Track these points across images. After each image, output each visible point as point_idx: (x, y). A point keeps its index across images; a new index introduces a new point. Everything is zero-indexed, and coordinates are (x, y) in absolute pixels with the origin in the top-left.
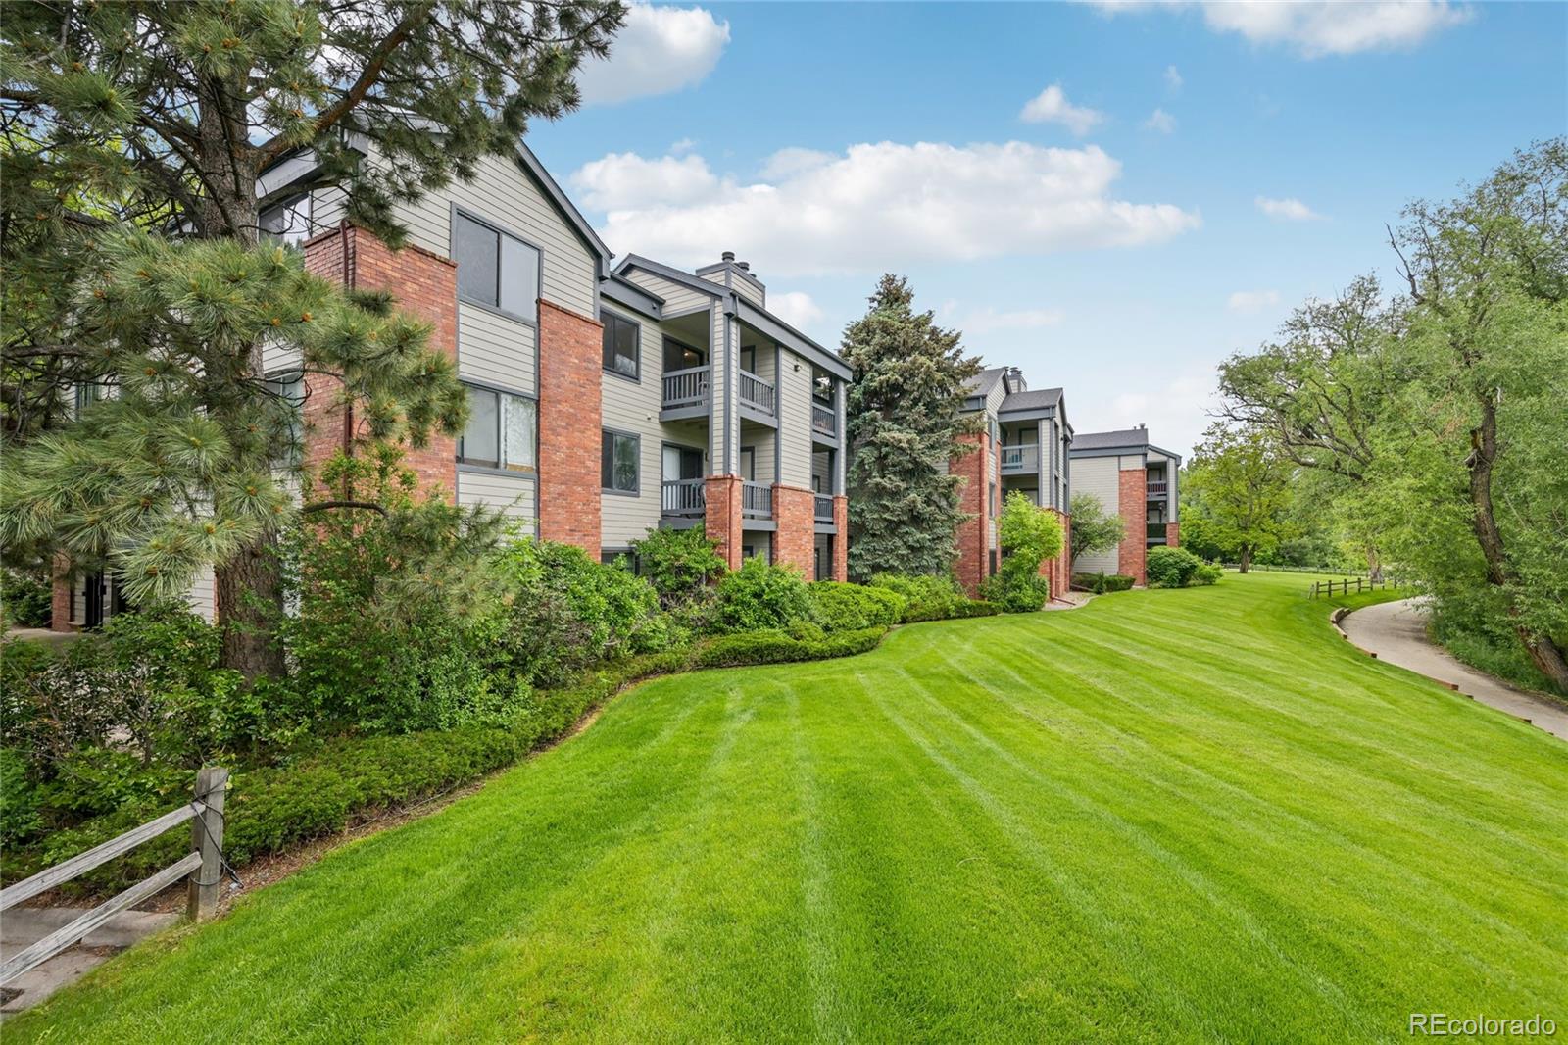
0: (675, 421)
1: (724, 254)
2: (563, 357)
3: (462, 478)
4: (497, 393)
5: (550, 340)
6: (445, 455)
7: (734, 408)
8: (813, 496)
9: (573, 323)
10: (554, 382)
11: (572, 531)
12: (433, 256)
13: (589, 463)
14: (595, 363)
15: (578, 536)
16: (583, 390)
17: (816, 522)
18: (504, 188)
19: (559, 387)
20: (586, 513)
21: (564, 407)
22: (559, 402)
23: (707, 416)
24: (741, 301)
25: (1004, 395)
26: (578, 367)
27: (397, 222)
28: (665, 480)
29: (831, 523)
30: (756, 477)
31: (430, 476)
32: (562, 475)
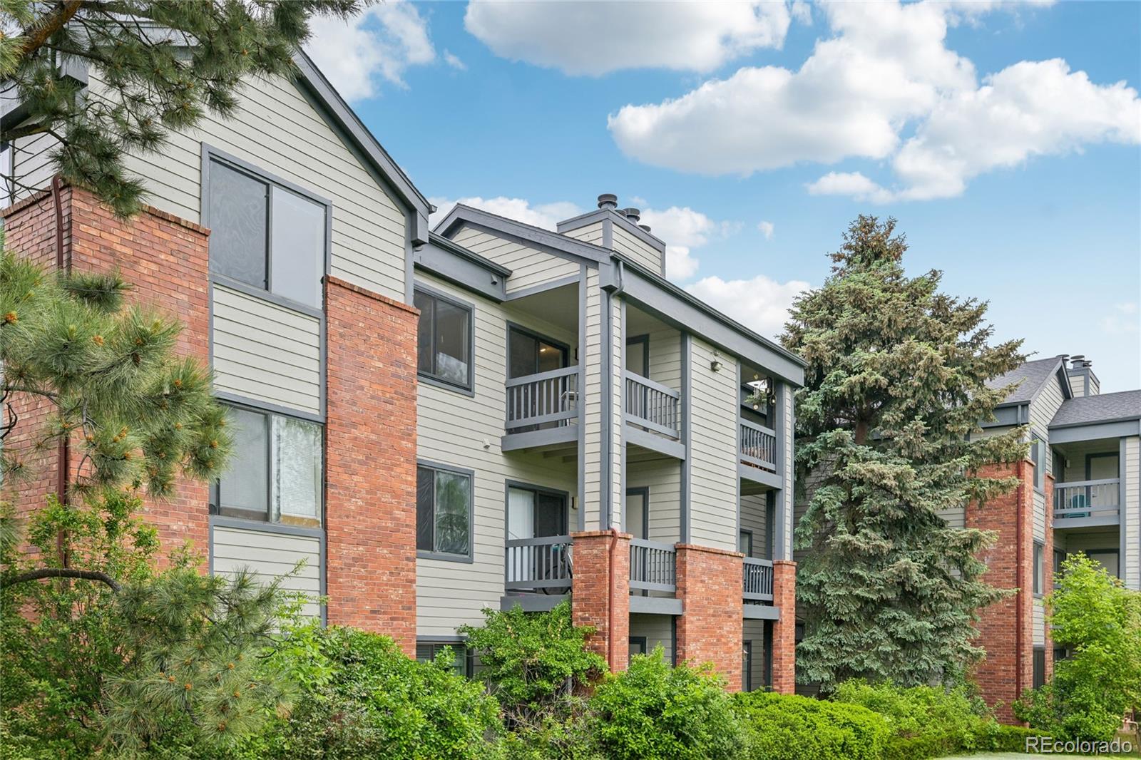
0: (526, 450)
1: (600, 198)
2: (360, 359)
3: (219, 536)
4: (266, 414)
5: (342, 336)
6: (194, 503)
7: (616, 430)
8: (741, 561)
9: (374, 310)
10: (348, 396)
11: (373, 612)
12: (177, 222)
13: (398, 514)
14: (406, 366)
15: (381, 620)
16: (389, 407)
17: (746, 601)
18: (275, 119)
19: (354, 404)
20: (395, 586)
21: (362, 433)
22: (355, 425)
23: (576, 443)
24: (627, 267)
25: (1060, 399)
26: (382, 373)
27: (128, 177)
28: (511, 538)
29: (770, 603)
30: (650, 533)
31: (174, 534)
32: (359, 532)
